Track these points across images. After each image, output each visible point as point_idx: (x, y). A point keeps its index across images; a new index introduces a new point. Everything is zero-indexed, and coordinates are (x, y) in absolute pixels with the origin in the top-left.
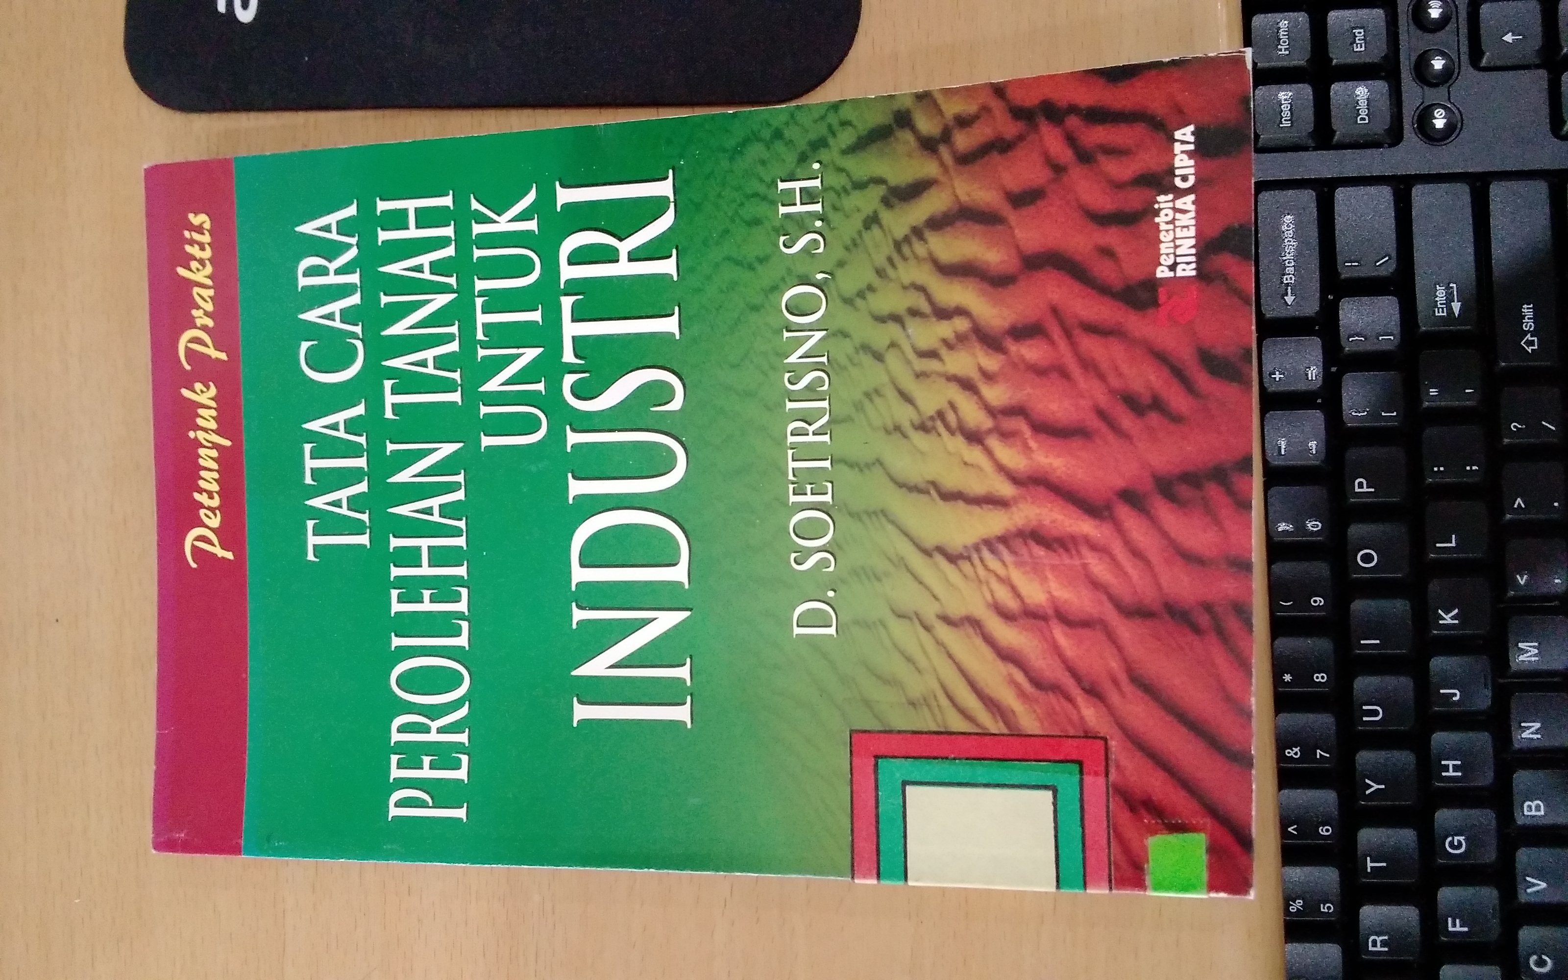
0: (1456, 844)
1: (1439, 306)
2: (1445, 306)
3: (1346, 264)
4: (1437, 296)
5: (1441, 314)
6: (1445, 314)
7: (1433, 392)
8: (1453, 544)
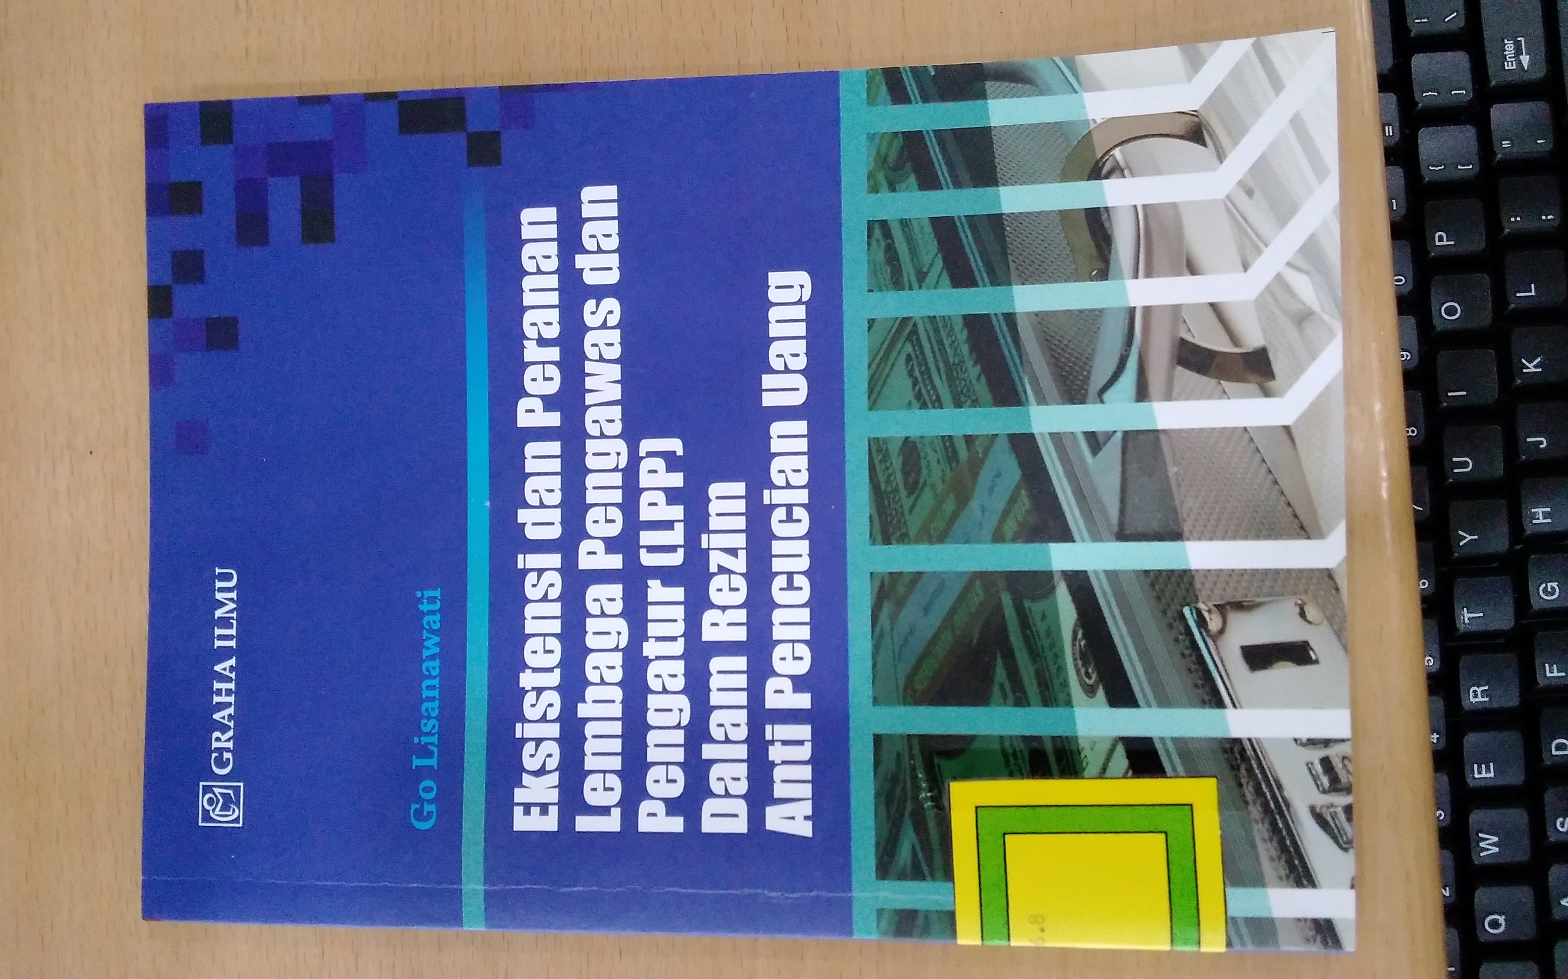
0: (1549, 589)
1: (1508, 60)
2: (1513, 59)
3: (1416, 21)
4: (1506, 51)
5: (1511, 68)
6: (1514, 67)
7: (1506, 144)
8: (1533, 293)
